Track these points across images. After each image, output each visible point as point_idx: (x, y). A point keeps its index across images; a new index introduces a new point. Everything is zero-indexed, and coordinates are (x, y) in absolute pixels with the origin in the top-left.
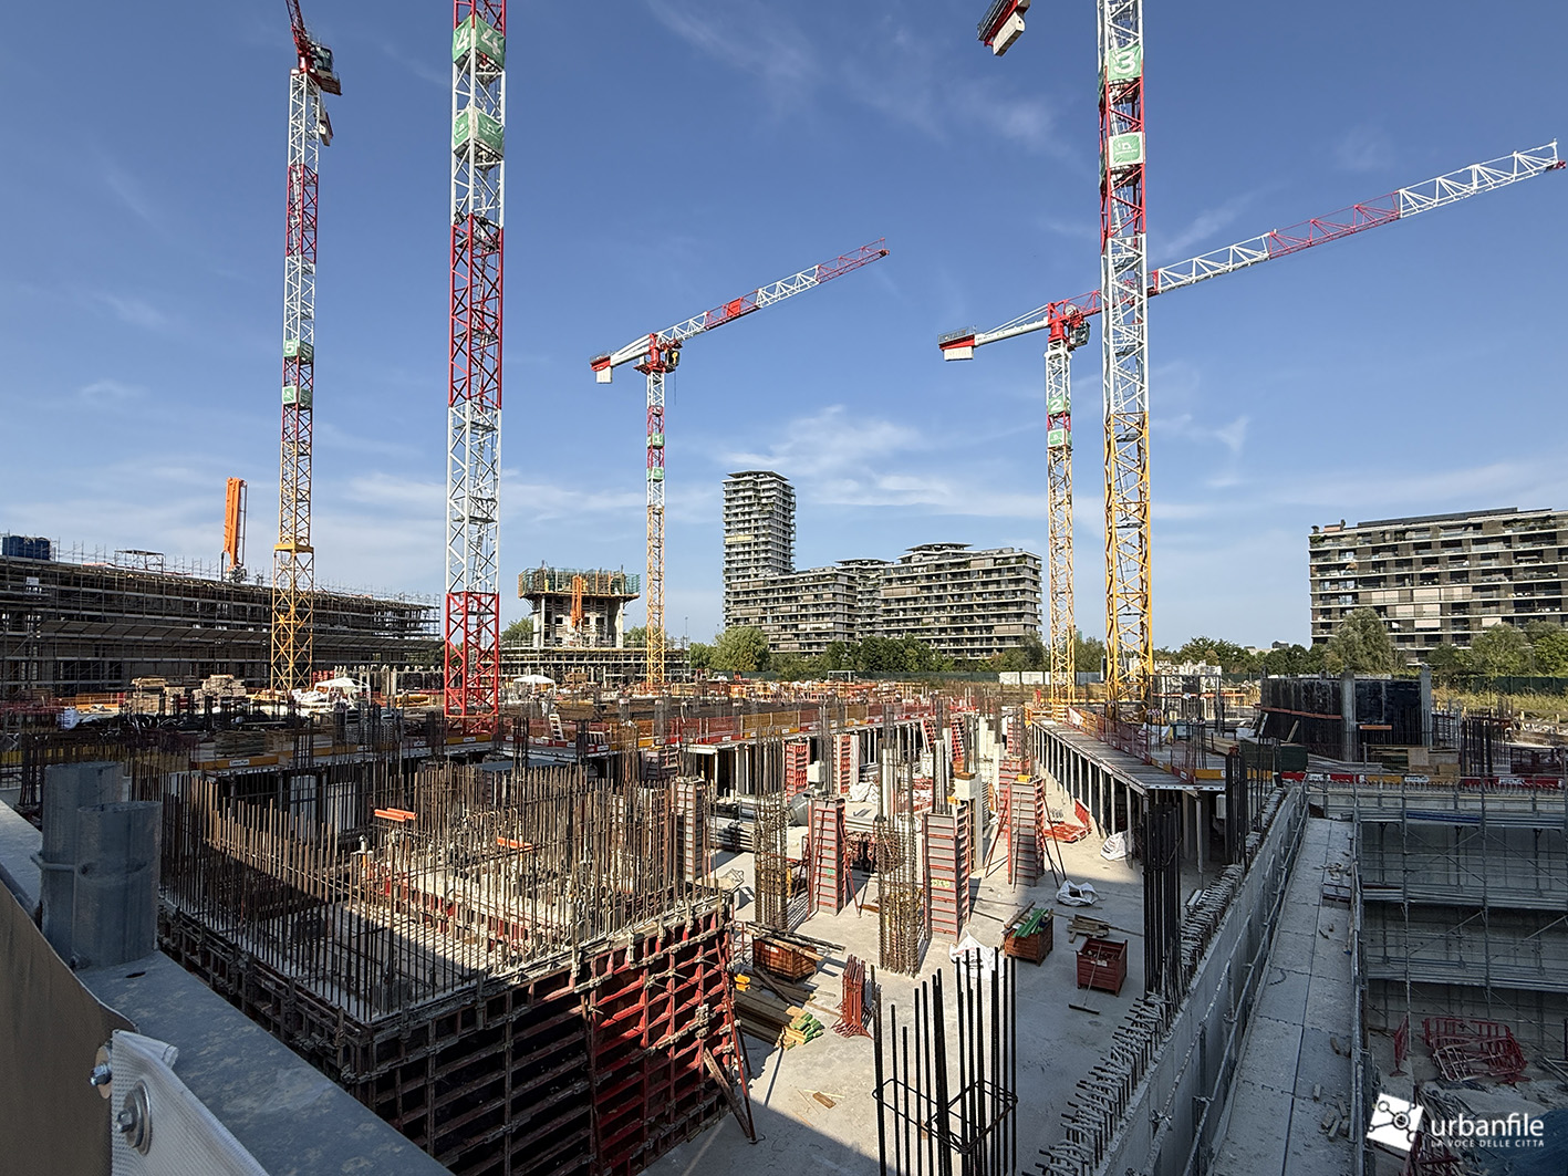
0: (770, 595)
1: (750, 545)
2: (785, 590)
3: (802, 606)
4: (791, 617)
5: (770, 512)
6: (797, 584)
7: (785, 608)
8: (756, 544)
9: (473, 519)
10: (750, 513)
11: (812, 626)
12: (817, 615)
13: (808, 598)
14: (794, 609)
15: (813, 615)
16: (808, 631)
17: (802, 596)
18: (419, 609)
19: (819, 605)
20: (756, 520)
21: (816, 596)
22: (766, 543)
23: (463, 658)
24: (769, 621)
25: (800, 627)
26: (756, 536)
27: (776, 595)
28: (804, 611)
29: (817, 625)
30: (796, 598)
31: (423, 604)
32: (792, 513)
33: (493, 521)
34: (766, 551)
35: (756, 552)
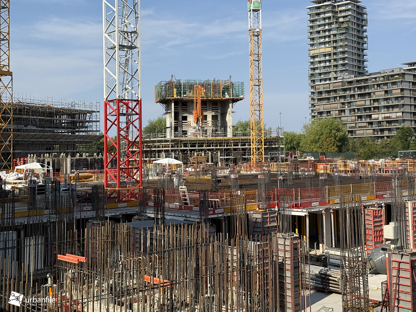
0: (348, 93)
1: (330, 55)
2: (360, 88)
3: (374, 101)
4: (365, 109)
5: (347, 28)
6: (370, 83)
7: (360, 102)
8: (335, 54)
9: (122, 47)
10: (329, 30)
11: (383, 116)
12: (388, 107)
13: (379, 94)
14: (368, 103)
15: (385, 107)
16: (380, 119)
17: (374, 93)
18: (85, 113)
19: (389, 99)
20: (335, 35)
21: (386, 92)
22: (343, 53)
23: (117, 147)
24: (347, 113)
25: (373, 116)
26: (335, 48)
27: (352, 93)
28: (376, 104)
29: (388, 115)
30: (369, 94)
31: (88, 109)
32: (365, 28)
33: (136, 47)
34: (344, 59)
35: (335, 60)
